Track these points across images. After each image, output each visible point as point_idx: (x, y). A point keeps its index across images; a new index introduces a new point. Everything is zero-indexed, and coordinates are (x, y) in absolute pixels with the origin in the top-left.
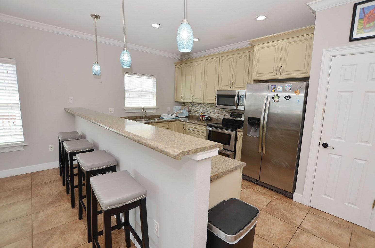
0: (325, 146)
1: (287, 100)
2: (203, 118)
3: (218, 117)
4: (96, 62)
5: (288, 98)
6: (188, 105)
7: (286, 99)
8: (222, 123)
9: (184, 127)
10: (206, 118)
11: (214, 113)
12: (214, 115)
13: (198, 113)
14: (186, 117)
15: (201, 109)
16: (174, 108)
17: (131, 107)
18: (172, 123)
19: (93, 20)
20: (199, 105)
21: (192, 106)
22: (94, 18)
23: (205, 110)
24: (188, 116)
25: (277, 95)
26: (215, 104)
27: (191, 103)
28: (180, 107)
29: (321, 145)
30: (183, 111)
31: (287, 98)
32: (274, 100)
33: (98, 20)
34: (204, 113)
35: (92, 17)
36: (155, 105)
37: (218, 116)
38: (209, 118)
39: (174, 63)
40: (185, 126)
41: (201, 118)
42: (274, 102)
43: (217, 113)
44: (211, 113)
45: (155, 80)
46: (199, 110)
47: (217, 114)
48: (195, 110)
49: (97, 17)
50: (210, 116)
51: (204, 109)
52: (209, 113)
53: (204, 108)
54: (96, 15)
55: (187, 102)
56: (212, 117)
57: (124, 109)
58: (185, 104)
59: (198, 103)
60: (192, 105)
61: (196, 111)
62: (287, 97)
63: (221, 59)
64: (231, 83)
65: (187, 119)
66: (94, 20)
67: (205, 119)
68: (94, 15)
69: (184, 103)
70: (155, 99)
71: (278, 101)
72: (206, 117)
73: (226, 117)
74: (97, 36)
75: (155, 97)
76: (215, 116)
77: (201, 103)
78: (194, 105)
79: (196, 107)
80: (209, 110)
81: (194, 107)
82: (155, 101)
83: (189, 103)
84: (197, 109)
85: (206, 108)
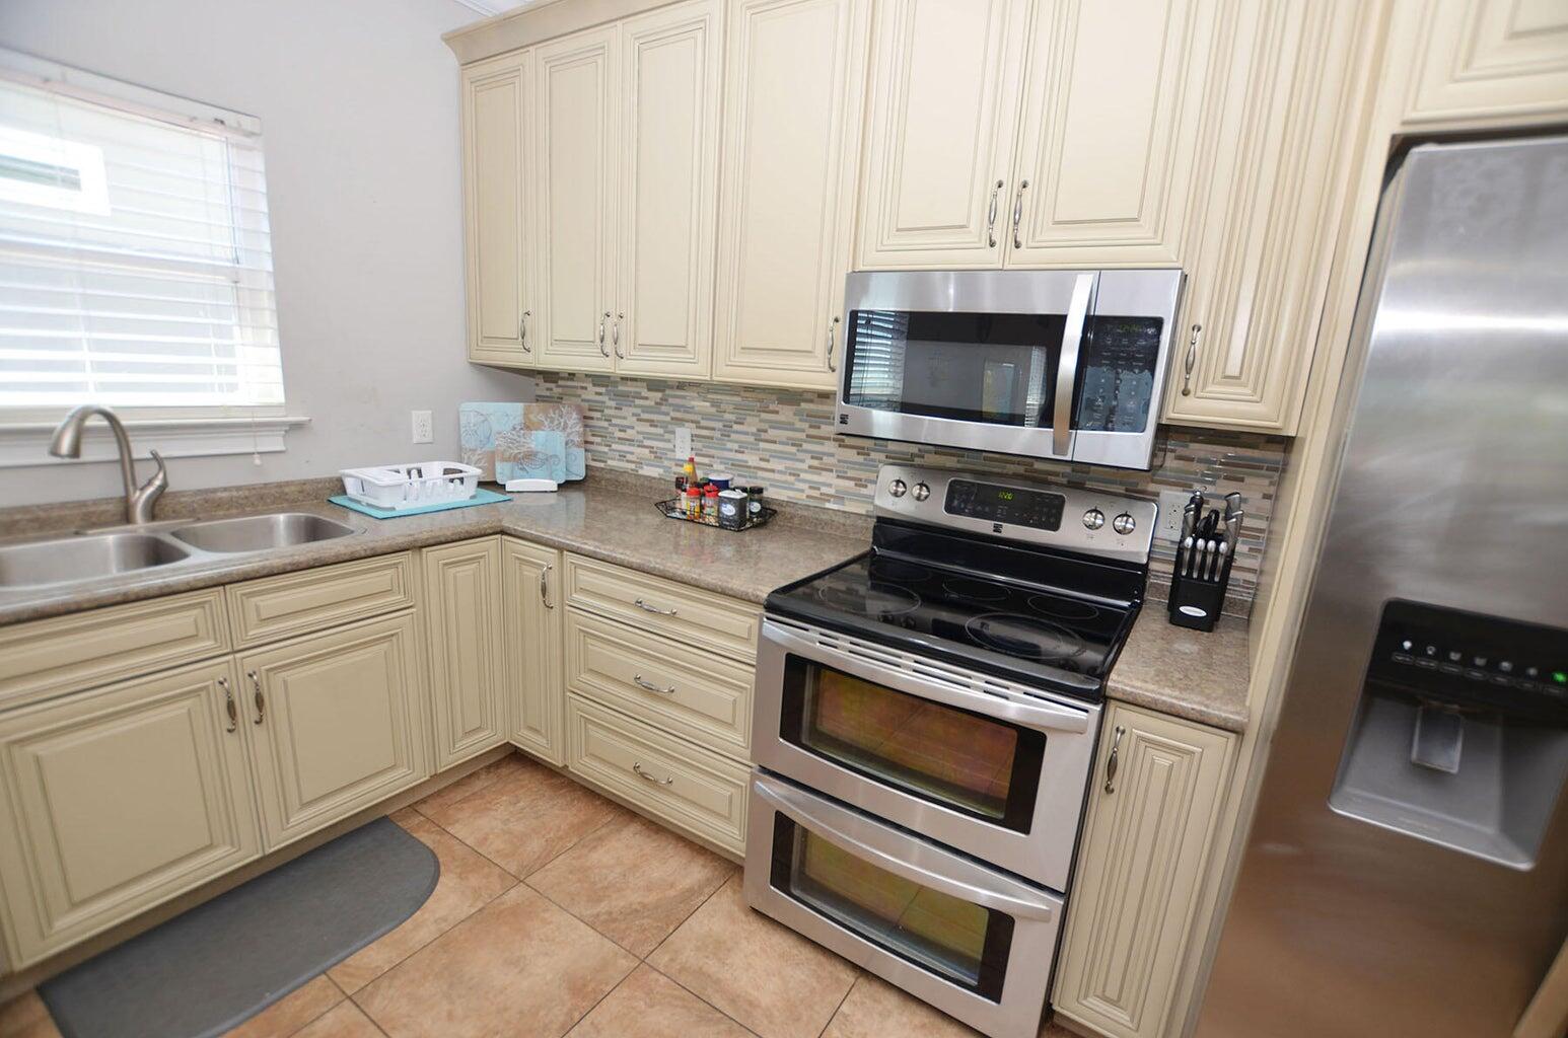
2: (702, 507)
3: (826, 497)
6: (579, 392)
9: (544, 590)
10: (729, 510)
11: (789, 463)
12: (792, 478)
13: (658, 456)
14: (566, 486)
15: (683, 434)
16: (463, 421)
18: (432, 555)
20: (664, 399)
21: (613, 404)
23: (717, 434)
24: (579, 474)
26: (825, 396)
27: (600, 380)
28: (515, 410)
30: (538, 440)
34: (706, 460)
36: (278, 396)
37: (824, 490)
38: (756, 507)
39: (453, 39)
40: (553, 581)
41: (686, 502)
43: (816, 463)
44: (763, 464)
45: (258, 162)
46: (667, 436)
47: (815, 478)
48: (630, 433)
50: (760, 491)
51: (706, 433)
52: (752, 459)
53: (704, 423)
55: (572, 376)
56: (770, 493)
58: (552, 385)
59: (656, 385)
60: (608, 393)
61: (646, 443)
65: (578, 498)
67: (720, 517)
69: (550, 376)
70: (271, 336)
72: (730, 500)
73: (904, 507)
75: (269, 319)
76: (801, 486)
77: (682, 385)
78: (625, 395)
79: (646, 409)
80: (751, 439)
81: (627, 411)
82: (274, 355)
83: (590, 386)
84: (647, 428)
85: (719, 425)
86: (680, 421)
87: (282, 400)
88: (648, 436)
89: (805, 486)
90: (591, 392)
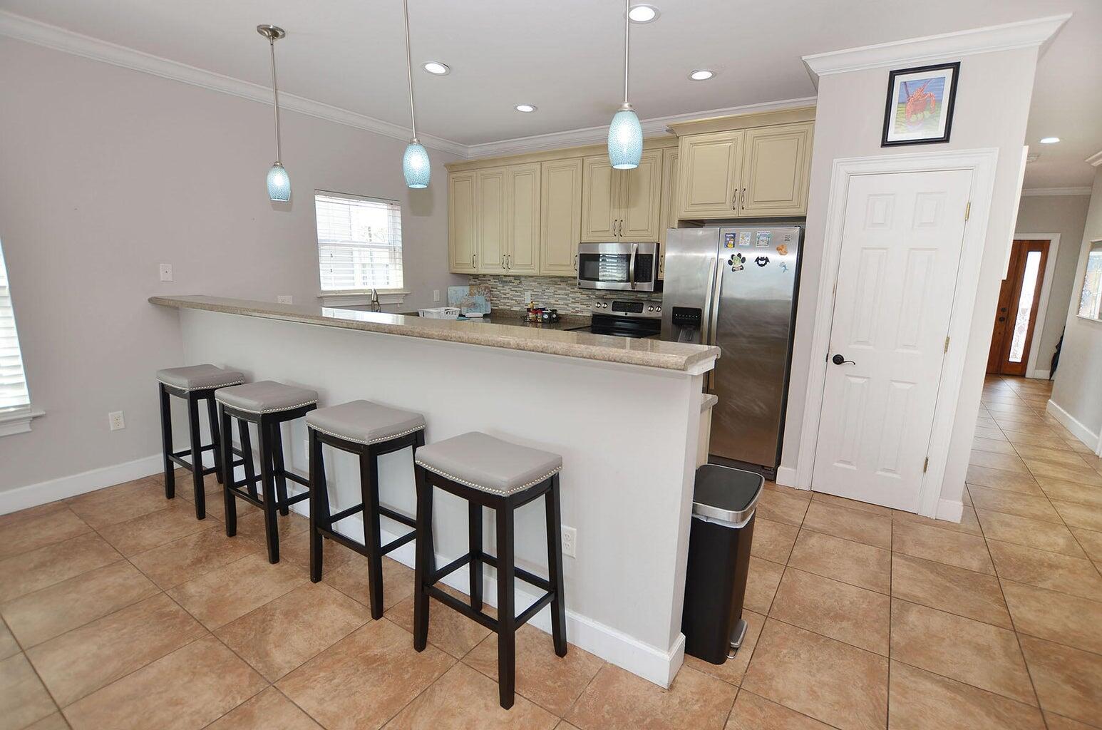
0: (838, 360)
1: (761, 265)
2: (537, 317)
3: (577, 312)
4: (278, 164)
5: (763, 262)
6: (487, 281)
7: (758, 263)
8: (592, 326)
10: (546, 317)
11: (564, 301)
12: (566, 307)
13: (519, 303)
14: (485, 316)
15: (528, 294)
16: (448, 293)
17: (339, 291)
19: (264, 41)
20: (520, 282)
21: (501, 285)
22: (269, 37)
23: (540, 293)
24: (489, 312)
25: (739, 255)
26: (575, 278)
27: (496, 277)
28: (467, 289)
29: (830, 360)
30: (475, 299)
31: (760, 262)
32: (732, 266)
33: (278, 42)
34: (537, 303)
35: (261, 32)
36: (401, 285)
37: (577, 308)
38: (554, 316)
39: (447, 165)
41: (531, 316)
42: (733, 270)
43: (574, 301)
44: (557, 303)
45: (398, 214)
46: (522, 295)
47: (573, 305)
48: (508, 296)
49: (274, 33)
50: (556, 310)
51: (536, 293)
52: (552, 301)
53: (535, 290)
54: (271, 27)
55: (484, 275)
56: (559, 312)
57: (321, 297)
58: (476, 279)
59: (517, 277)
60: (499, 281)
61: (514, 299)
62: (762, 259)
63: (587, 161)
64: (617, 223)
65: (491, 320)
66: (268, 42)
67: (543, 319)
68: (267, 29)
69: (476, 276)
70: (400, 267)
71: (742, 269)
72: (546, 314)
73: (601, 311)
74: (278, 91)
75: (399, 261)
76: (569, 309)
77: (526, 277)
78: (506, 282)
79: (514, 287)
80: (552, 294)
81: (506, 288)
82: (401, 273)
83: (491, 278)
84: (514, 293)
85: (541, 290)
86: (527, 290)
87: (402, 287)
88: (515, 296)
89: (571, 309)
90: (492, 282)
